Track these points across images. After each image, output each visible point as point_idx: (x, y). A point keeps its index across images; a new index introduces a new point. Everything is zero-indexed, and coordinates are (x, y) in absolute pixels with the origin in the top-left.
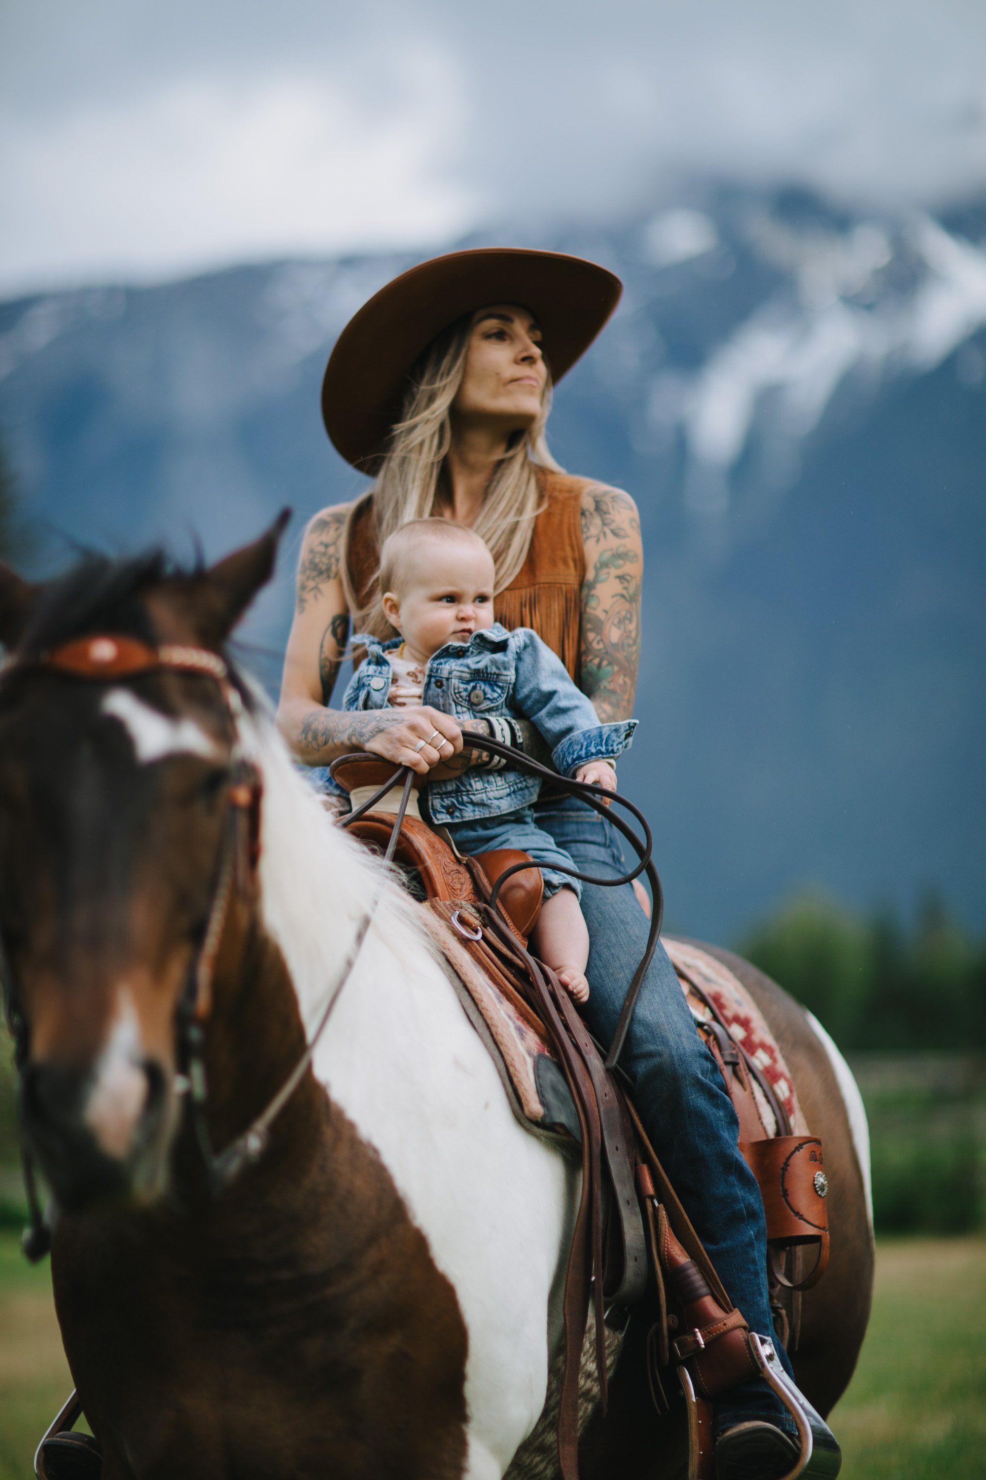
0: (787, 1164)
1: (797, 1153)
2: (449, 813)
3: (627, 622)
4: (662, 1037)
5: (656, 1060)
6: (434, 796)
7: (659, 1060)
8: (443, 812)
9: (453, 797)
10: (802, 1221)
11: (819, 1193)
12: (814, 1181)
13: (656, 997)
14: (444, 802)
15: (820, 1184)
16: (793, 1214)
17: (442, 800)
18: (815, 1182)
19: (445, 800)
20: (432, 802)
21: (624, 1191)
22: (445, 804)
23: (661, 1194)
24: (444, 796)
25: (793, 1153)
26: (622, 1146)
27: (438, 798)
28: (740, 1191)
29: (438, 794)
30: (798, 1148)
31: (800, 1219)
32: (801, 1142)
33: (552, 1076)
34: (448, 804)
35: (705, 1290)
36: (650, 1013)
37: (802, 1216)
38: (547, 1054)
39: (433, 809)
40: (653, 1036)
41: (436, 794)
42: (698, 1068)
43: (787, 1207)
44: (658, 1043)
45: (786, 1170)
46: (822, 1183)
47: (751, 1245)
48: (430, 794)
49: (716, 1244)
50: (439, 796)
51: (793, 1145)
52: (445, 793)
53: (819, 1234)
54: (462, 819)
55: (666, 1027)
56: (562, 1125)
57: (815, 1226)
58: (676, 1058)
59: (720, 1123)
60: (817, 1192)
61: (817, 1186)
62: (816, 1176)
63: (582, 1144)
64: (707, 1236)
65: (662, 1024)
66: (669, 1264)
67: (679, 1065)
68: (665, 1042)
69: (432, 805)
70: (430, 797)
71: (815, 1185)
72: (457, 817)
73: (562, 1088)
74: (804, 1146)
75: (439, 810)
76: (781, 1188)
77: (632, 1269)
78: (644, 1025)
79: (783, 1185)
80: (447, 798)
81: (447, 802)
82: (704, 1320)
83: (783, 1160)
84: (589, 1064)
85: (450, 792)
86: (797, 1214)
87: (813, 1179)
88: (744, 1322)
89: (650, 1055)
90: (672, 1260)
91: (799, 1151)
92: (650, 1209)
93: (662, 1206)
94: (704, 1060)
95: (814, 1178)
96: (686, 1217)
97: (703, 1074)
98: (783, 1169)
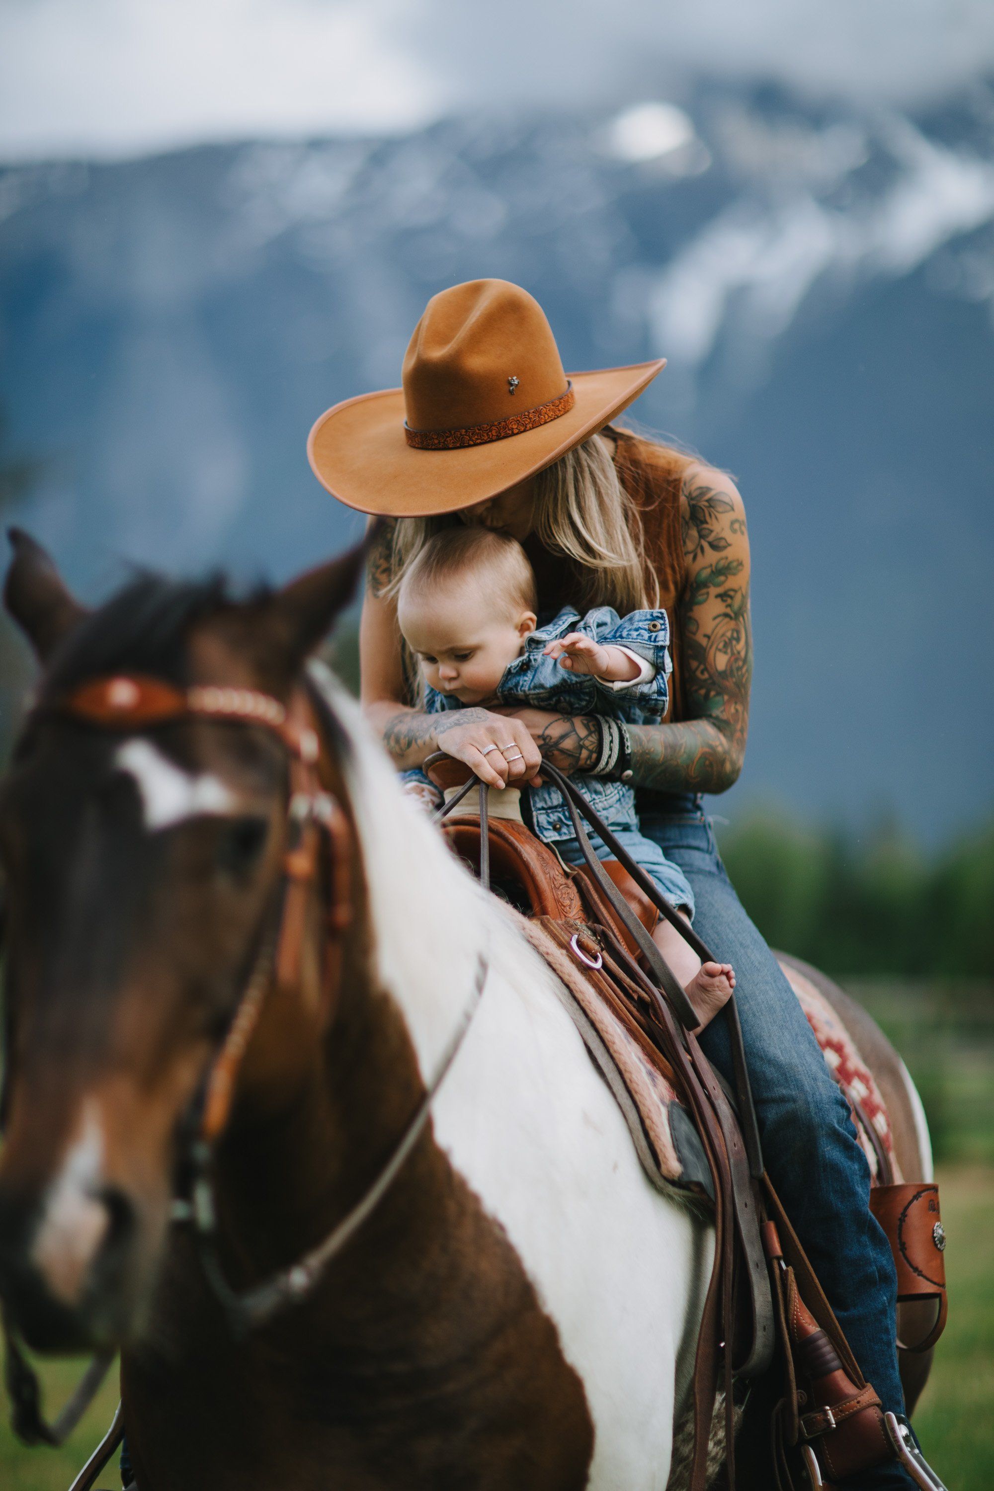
0: (904, 1214)
1: (915, 1202)
2: (555, 829)
3: (734, 642)
4: (796, 1080)
5: (790, 1106)
6: (539, 812)
7: (793, 1106)
8: (549, 829)
9: (559, 812)
10: (921, 1278)
11: (939, 1246)
12: (933, 1233)
13: (786, 1034)
14: (550, 818)
15: (939, 1236)
16: (911, 1270)
17: (548, 816)
18: (935, 1235)
19: (551, 815)
20: (537, 818)
21: (753, 1254)
22: (551, 820)
23: (789, 1255)
24: (549, 811)
25: (911, 1202)
26: (750, 1201)
27: (543, 813)
28: (872, 1252)
29: (543, 809)
30: (916, 1197)
31: (919, 1275)
32: (920, 1190)
33: (685, 1127)
34: (554, 820)
35: (836, 1363)
36: (782, 1053)
37: (921, 1271)
38: (677, 1100)
39: (538, 825)
40: (786, 1078)
41: (539, 809)
42: (833, 1116)
43: (905, 1262)
44: (792, 1087)
45: (904, 1221)
46: (941, 1236)
47: (884, 1312)
48: (533, 809)
49: (846, 1310)
50: (544, 812)
51: (910, 1194)
52: (550, 808)
53: (939, 1292)
54: (570, 835)
55: (800, 1068)
56: (699, 1184)
57: (935, 1283)
58: (812, 1106)
59: (855, 1177)
60: (936, 1245)
61: (936, 1239)
62: (935, 1228)
63: (715, 1204)
64: (838, 1303)
65: (796, 1066)
66: (798, 1332)
67: (816, 1113)
68: (800, 1087)
69: (538, 822)
70: (534, 813)
71: (934, 1238)
72: (565, 834)
73: (695, 1140)
74: (923, 1194)
75: (545, 827)
76: (898, 1241)
77: (761, 1340)
78: (774, 1065)
79: (900, 1237)
80: (552, 813)
81: (554, 817)
82: (836, 1397)
83: (900, 1210)
84: (719, 1111)
85: (556, 807)
86: (916, 1269)
87: (931, 1232)
88: (877, 1400)
89: (783, 1100)
90: (801, 1330)
91: (917, 1200)
92: (777, 1271)
93: (790, 1269)
94: (840, 1107)
95: (933, 1231)
96: (817, 1281)
97: (838, 1123)
98: (900, 1219)
